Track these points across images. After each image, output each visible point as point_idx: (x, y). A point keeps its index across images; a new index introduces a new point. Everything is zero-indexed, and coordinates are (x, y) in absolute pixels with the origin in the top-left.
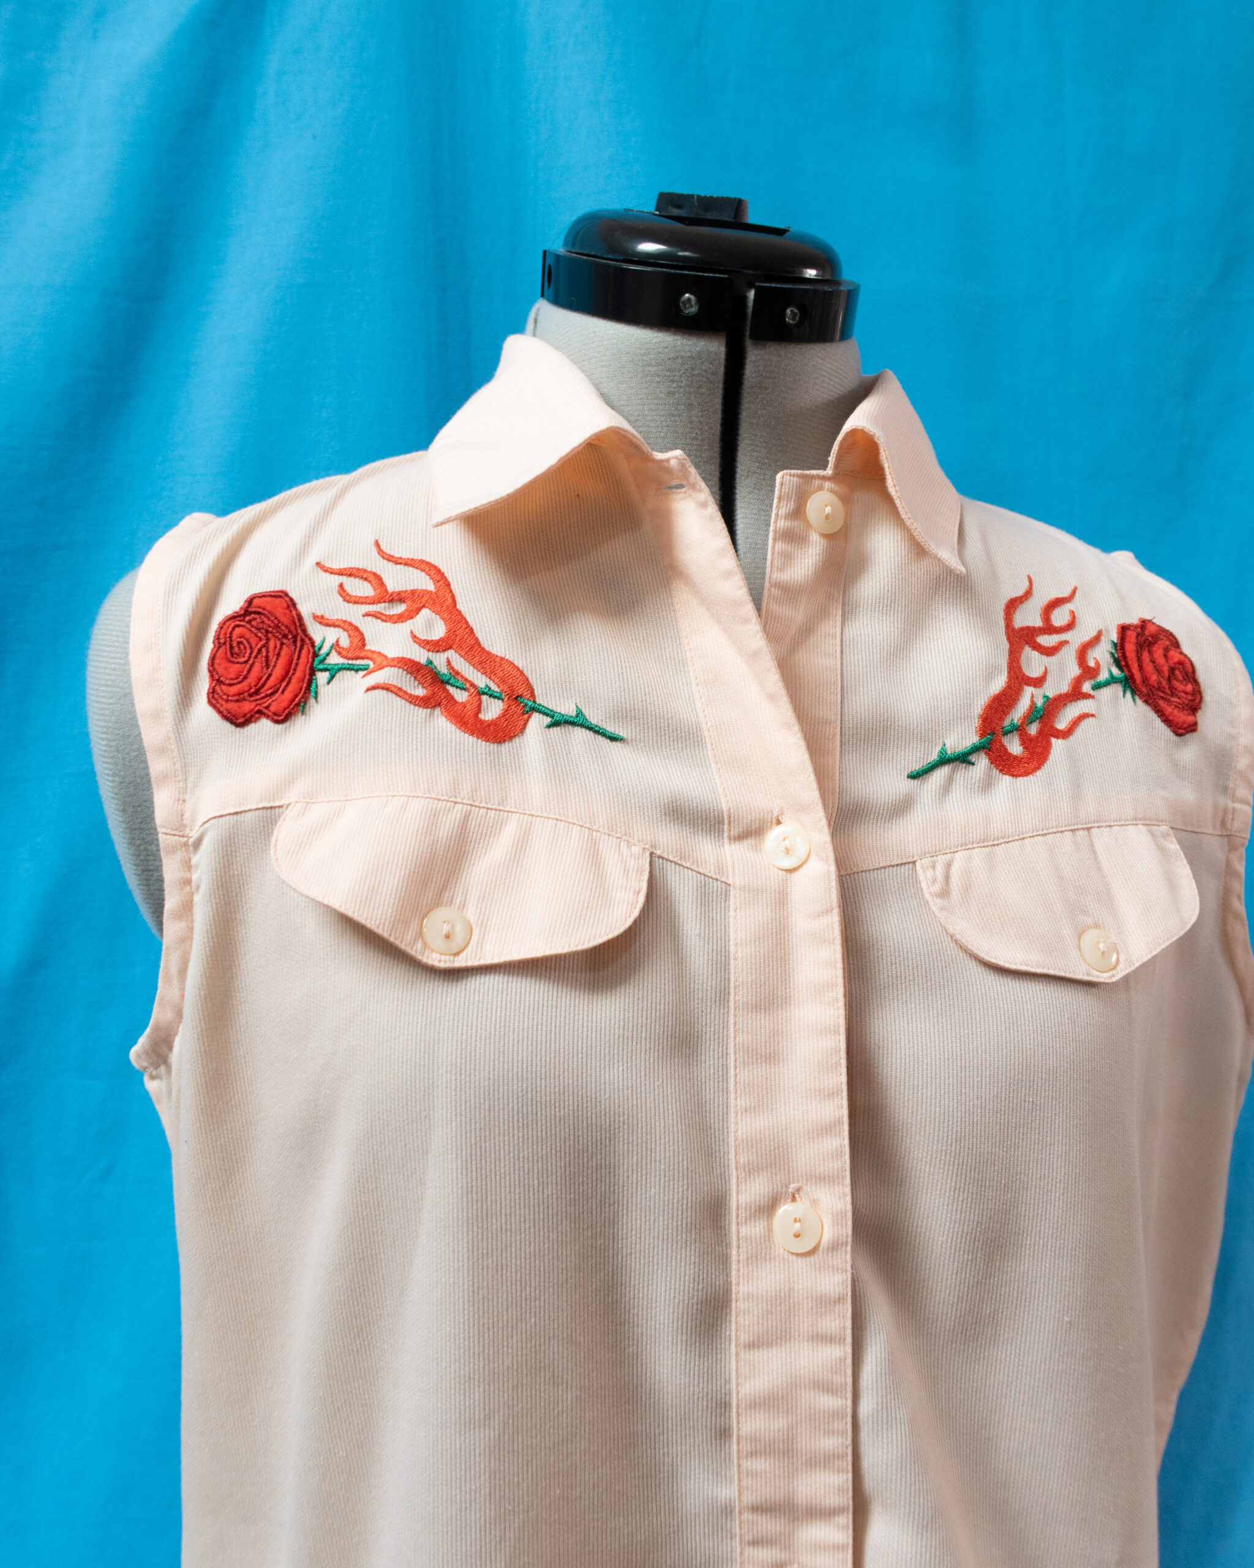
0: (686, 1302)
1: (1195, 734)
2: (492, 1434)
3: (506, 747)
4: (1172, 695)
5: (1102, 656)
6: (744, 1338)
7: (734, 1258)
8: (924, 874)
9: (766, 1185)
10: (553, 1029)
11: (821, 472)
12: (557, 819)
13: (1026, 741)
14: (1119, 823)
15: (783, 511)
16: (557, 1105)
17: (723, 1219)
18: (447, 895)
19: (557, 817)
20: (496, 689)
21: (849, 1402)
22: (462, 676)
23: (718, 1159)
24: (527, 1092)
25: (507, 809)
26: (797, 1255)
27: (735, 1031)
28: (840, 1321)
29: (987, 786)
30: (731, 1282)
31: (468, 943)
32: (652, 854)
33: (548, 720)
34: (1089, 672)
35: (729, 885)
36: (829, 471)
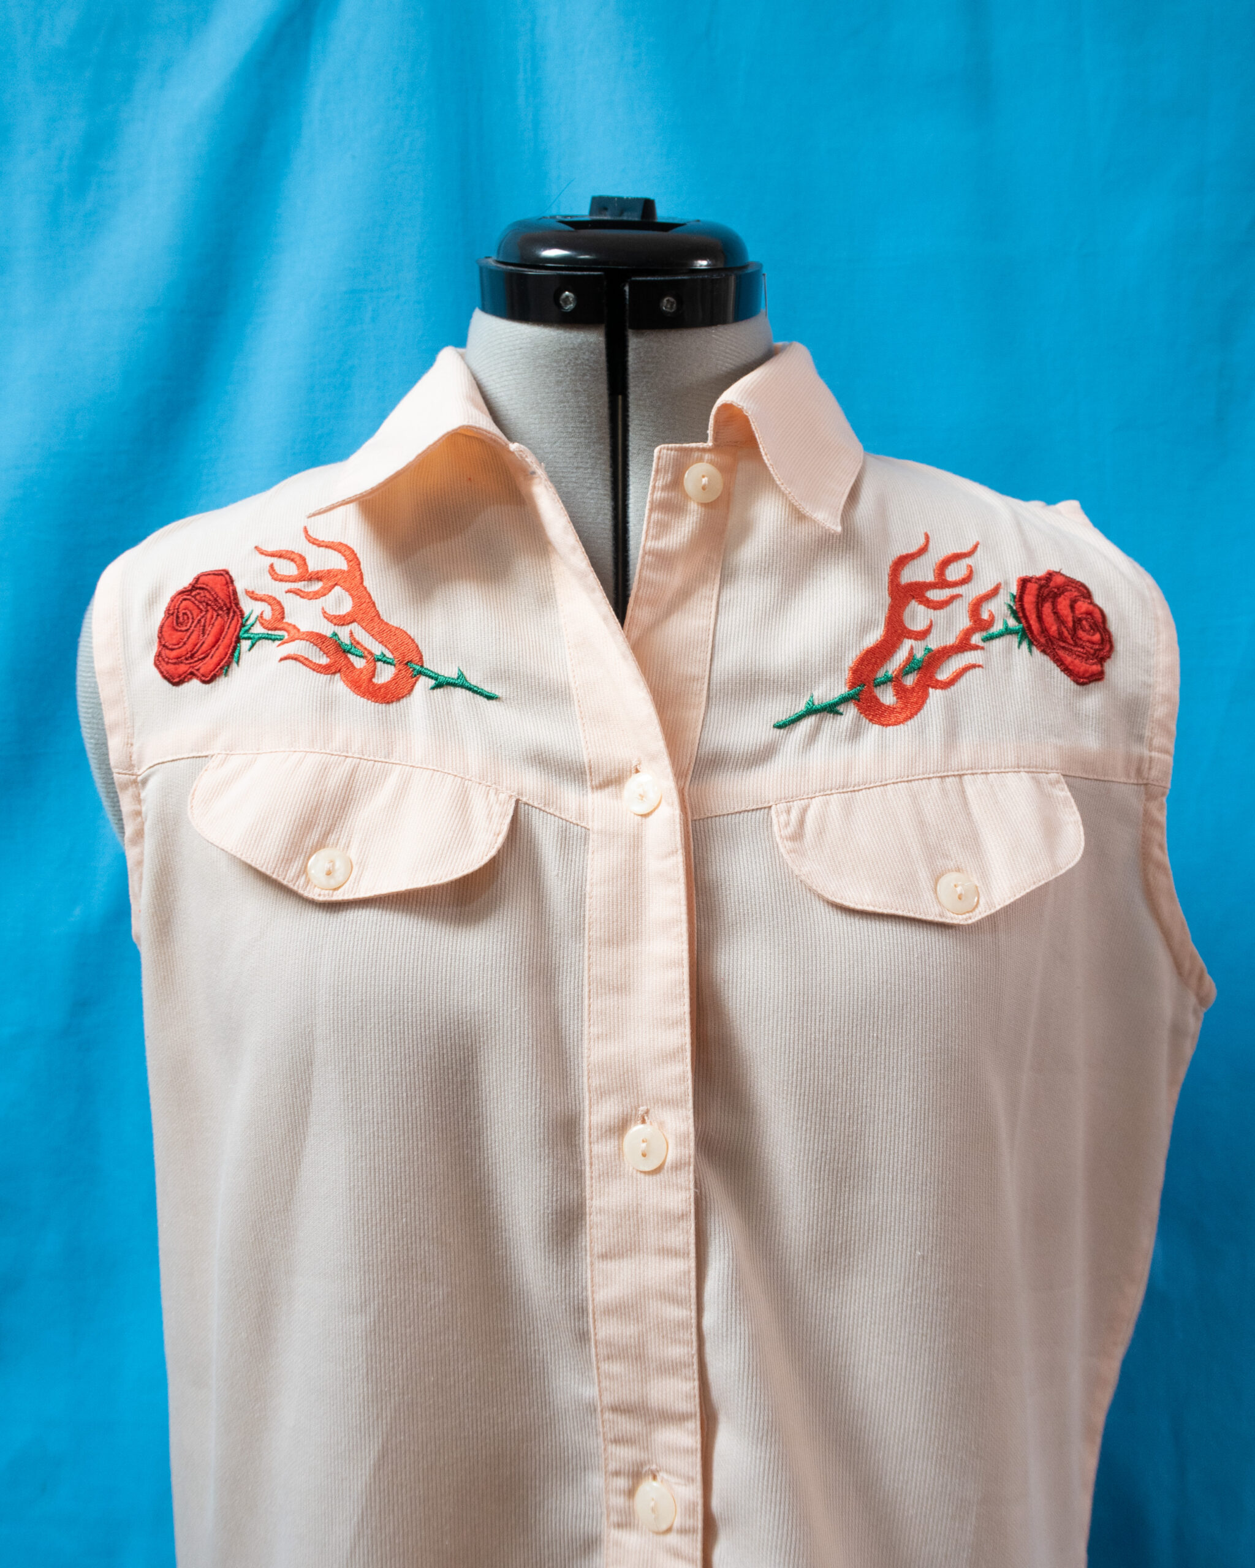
0: (542, 1212)
1: (1100, 683)
2: (368, 1321)
3: (394, 706)
4: (1076, 645)
5: (999, 610)
6: (598, 1248)
7: (588, 1174)
8: (778, 818)
9: (616, 1107)
10: (420, 958)
11: (701, 445)
12: (434, 770)
13: (901, 691)
14: (997, 770)
15: (659, 483)
16: (423, 1025)
17: (577, 1138)
18: (332, 838)
19: (435, 768)
20: (389, 655)
21: (694, 1314)
22: (362, 646)
23: (572, 1082)
24: (395, 1013)
25: (392, 761)
26: (645, 1173)
27: (589, 964)
28: (684, 1236)
29: (855, 734)
30: (585, 1196)
31: (348, 879)
32: (517, 801)
33: (432, 683)
34: (979, 624)
35: (589, 829)
36: (710, 443)
